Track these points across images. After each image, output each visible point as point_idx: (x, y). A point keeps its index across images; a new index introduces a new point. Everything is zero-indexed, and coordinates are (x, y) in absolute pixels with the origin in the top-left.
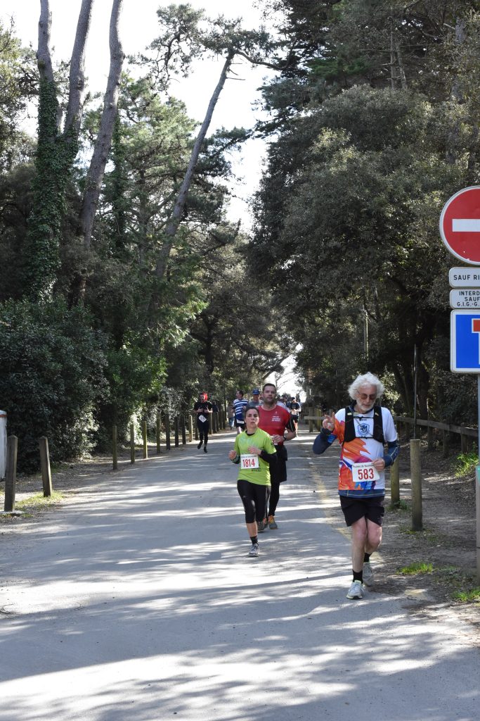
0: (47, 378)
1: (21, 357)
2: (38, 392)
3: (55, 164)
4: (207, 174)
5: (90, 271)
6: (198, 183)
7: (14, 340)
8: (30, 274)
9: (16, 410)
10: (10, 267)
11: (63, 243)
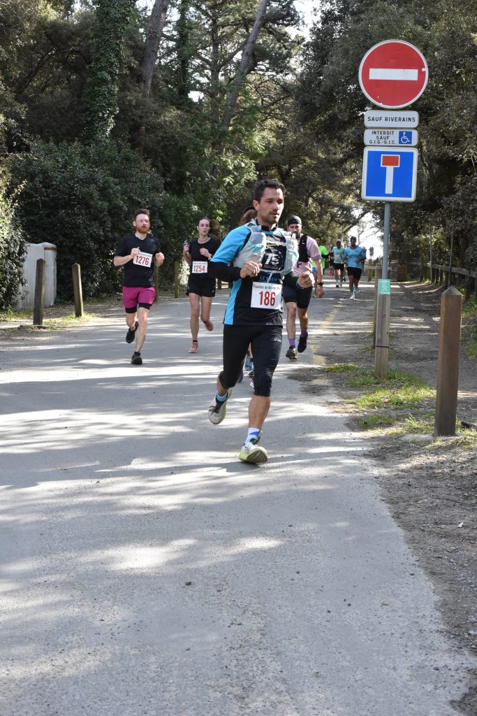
0: (94, 215)
1: (70, 195)
2: (85, 228)
3: (114, 13)
4: (278, 24)
5: (148, 117)
6: (270, 33)
7: (65, 180)
8: (89, 119)
9: (65, 243)
10: (71, 112)
11: (121, 90)
